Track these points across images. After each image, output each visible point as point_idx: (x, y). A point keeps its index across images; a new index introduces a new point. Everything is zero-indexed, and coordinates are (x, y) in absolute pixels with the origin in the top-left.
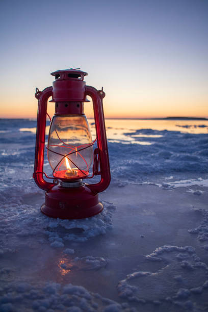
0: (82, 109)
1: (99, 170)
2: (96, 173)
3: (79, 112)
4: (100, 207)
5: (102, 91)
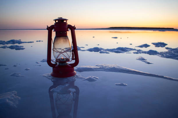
0: (66, 34)
1: (74, 58)
2: (73, 59)
3: (65, 36)
4: (75, 73)
5: (74, 27)
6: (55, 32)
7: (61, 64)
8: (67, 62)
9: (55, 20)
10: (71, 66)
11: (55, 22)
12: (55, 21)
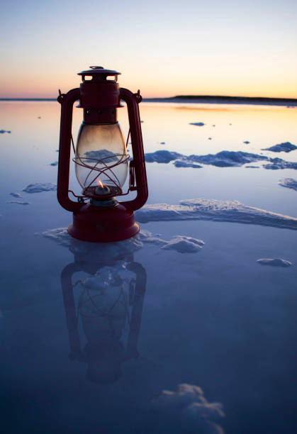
4: (135, 229)
6: (82, 110)
7: (98, 204)
8: (115, 198)
9: (83, 74)
10: (125, 209)
11: (83, 79)
12: (81, 76)
